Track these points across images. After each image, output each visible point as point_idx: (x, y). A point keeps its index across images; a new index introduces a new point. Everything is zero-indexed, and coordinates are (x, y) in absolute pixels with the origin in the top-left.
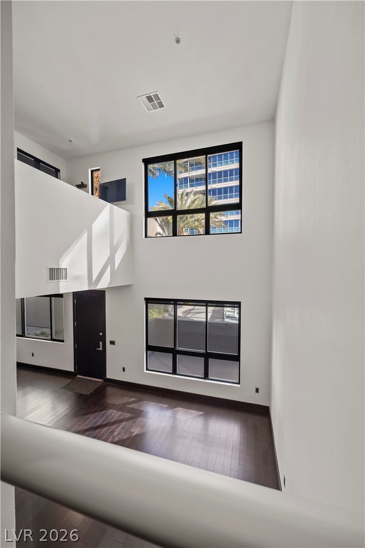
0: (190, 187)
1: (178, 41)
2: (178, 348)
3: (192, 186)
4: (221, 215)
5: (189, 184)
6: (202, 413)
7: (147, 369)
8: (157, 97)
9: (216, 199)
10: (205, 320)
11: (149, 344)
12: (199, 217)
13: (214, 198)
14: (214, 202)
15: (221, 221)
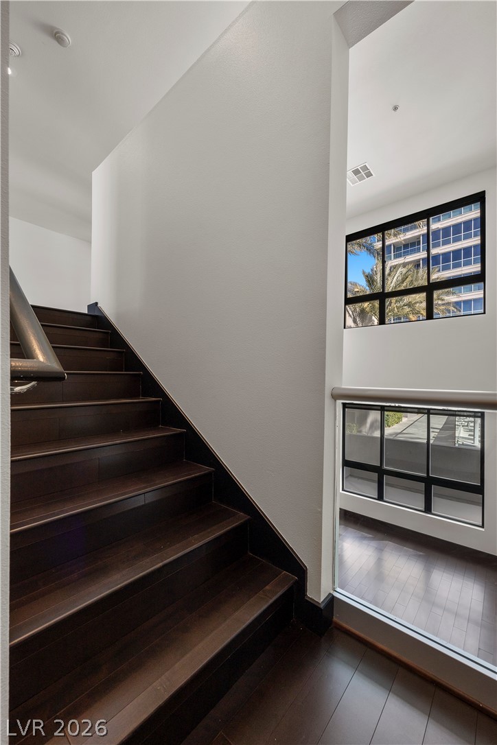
0: (394, 258)
1: (395, 108)
2: (385, 467)
3: (397, 256)
4: (448, 294)
5: (392, 253)
6: (421, 553)
7: (343, 490)
8: (365, 168)
9: (439, 271)
10: (425, 441)
11: (346, 459)
12: (410, 300)
13: (437, 270)
14: (437, 276)
15: (450, 303)
